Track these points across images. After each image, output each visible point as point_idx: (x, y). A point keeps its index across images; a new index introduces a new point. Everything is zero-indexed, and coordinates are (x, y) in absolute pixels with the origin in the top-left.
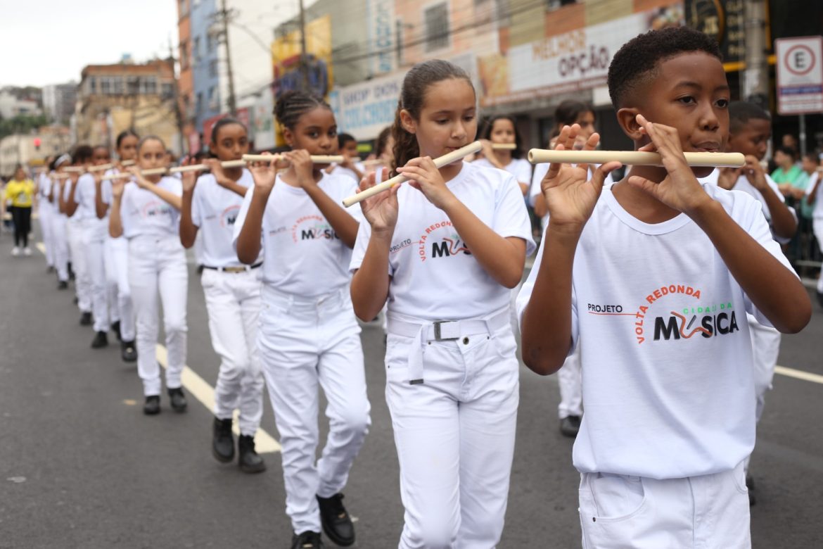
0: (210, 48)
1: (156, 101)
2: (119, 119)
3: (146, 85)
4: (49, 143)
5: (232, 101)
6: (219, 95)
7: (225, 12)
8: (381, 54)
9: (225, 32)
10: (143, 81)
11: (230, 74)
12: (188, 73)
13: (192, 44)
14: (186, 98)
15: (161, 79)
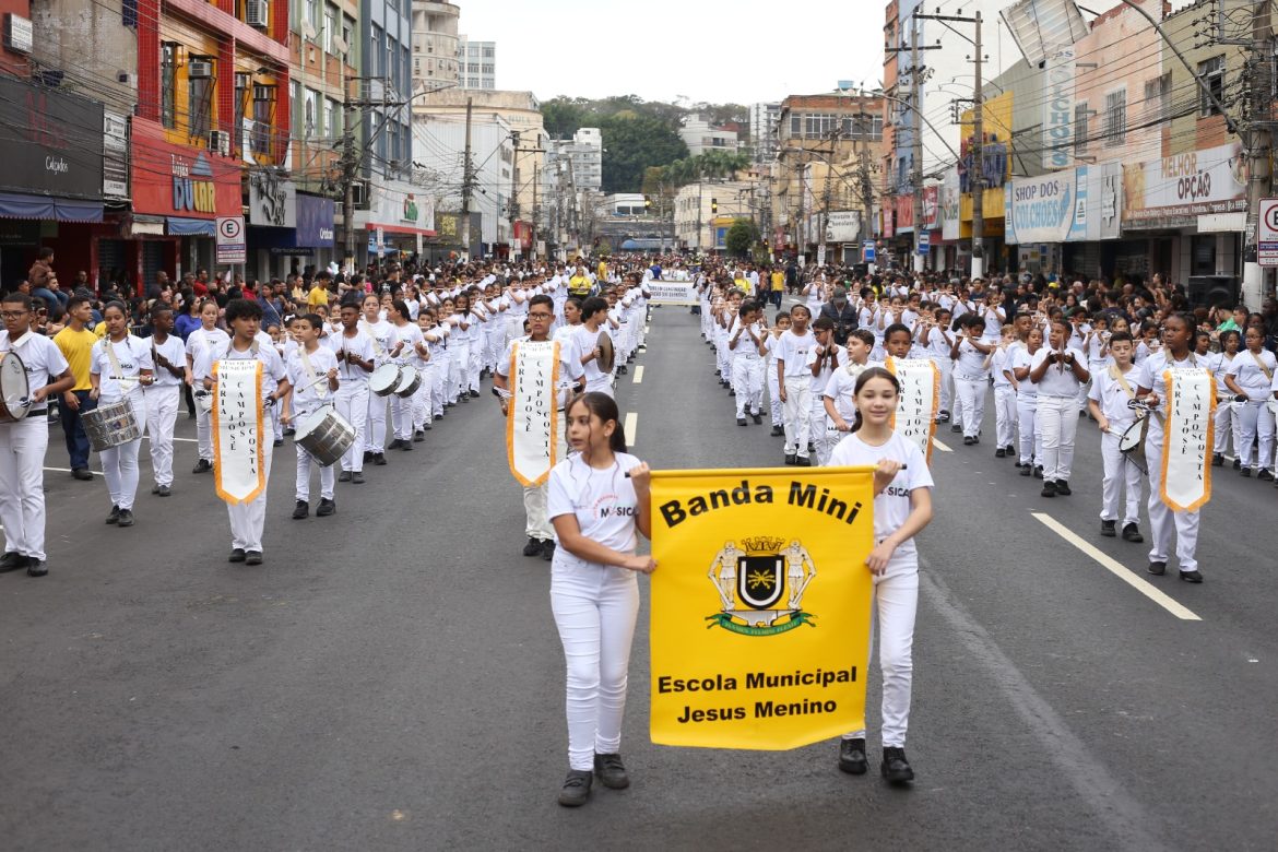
5: (917, 178)
7: (915, 70)
14: (889, 161)
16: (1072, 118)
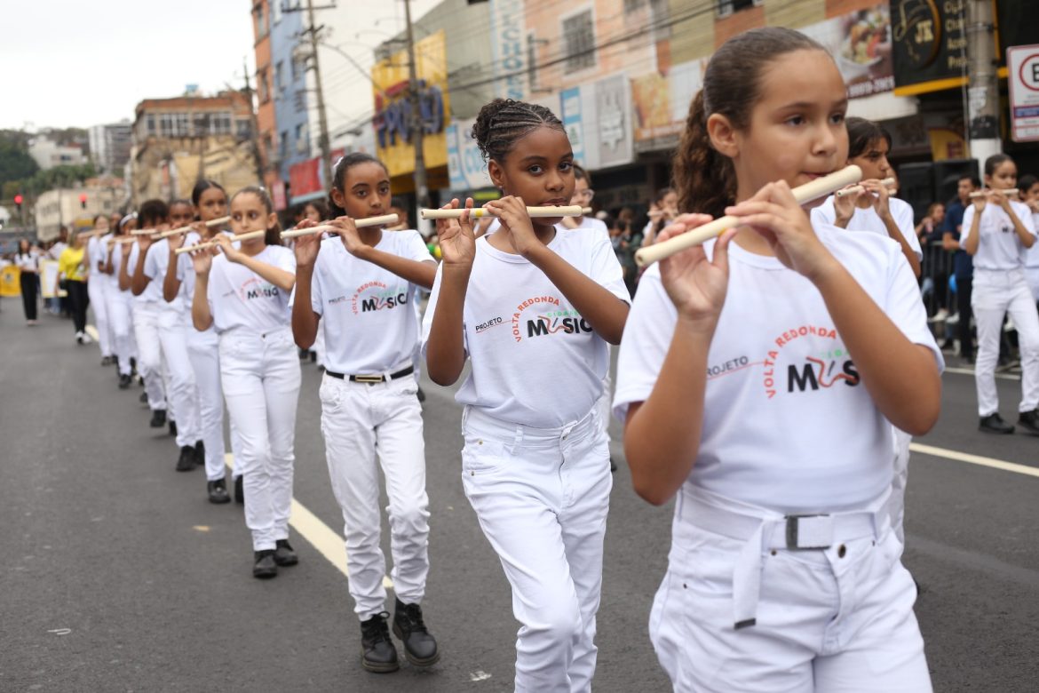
0: (295, 75)
1: (230, 144)
2: (185, 167)
3: (217, 123)
4: (98, 199)
5: (324, 140)
6: (308, 134)
7: (312, 30)
8: (509, 77)
9: (314, 55)
10: (212, 118)
11: (321, 107)
12: (270, 106)
13: (273, 71)
14: (268, 139)
15: (236, 115)
16: (524, 47)
